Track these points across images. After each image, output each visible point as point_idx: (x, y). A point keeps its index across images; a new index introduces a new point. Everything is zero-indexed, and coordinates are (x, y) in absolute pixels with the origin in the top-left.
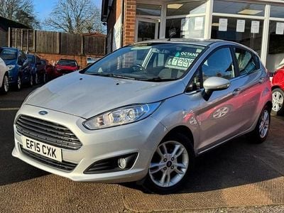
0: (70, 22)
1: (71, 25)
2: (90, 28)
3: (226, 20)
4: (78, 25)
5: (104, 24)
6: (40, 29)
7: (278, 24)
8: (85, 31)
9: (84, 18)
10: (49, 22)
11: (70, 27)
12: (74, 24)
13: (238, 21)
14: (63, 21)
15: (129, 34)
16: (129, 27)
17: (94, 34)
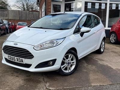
0: (24, 6)
2: (32, 8)
3: (91, 3)
4: (27, 7)
5: (38, 6)
6: (11, 9)
7: (113, 4)
8: (30, 10)
9: (30, 4)
10: (14, 6)
11: (24, 8)
13: (96, 4)
14: (21, 5)
15: (48, 10)
16: (48, 7)
17: (34, 11)
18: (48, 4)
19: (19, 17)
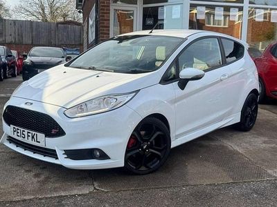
0: (43, 10)
1: (44, 12)
2: (65, 16)
3: (204, 8)
4: (51, 13)
5: (80, 12)
6: (10, 17)
7: (257, 10)
8: (61, 19)
9: (58, 5)
10: (20, 9)
11: (44, 15)
12: (47, 11)
13: (217, 9)
14: (35, 8)
15: (104, 23)
16: (104, 16)
17: (70, 22)
18: (104, 10)
19: (32, 37)
